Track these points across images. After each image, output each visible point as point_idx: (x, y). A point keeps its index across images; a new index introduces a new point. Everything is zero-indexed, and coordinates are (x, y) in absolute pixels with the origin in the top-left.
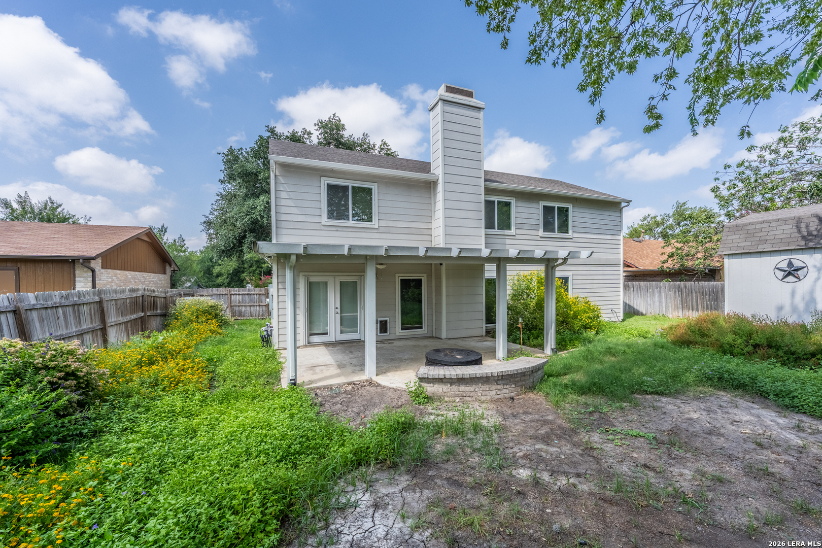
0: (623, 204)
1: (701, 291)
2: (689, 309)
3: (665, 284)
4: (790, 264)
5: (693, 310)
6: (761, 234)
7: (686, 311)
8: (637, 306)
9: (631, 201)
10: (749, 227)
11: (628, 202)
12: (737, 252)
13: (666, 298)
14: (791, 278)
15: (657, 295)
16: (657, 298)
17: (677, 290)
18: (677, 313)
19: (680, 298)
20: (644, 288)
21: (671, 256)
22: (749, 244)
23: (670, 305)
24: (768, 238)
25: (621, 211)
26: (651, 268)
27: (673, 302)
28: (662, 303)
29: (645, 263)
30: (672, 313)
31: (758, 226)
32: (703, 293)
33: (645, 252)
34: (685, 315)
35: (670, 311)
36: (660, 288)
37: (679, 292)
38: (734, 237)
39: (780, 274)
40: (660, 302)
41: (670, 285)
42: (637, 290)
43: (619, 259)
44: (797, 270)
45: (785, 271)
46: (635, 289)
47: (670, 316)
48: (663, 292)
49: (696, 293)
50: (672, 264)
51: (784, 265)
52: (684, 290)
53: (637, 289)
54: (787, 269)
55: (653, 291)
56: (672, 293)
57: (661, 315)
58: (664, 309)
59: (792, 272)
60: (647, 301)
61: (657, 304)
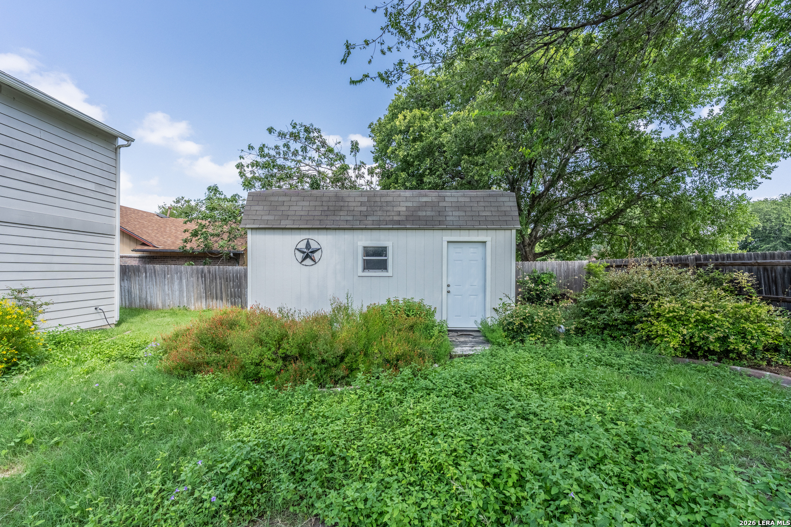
0: (121, 142)
1: (225, 277)
2: (213, 298)
3: (186, 268)
4: (308, 245)
5: (217, 299)
6: (283, 208)
7: (210, 300)
8: (151, 297)
9: (133, 140)
10: (272, 199)
11: (129, 140)
12: (261, 226)
13: (187, 285)
14: (308, 261)
15: (176, 283)
16: (176, 286)
17: (200, 275)
18: (200, 304)
19: (203, 286)
20: (160, 272)
21: (195, 234)
22: (271, 218)
23: (192, 294)
24: (290, 213)
25: (116, 150)
26: (173, 248)
27: (195, 290)
28: (183, 293)
29: (165, 242)
30: (194, 305)
31: (281, 199)
32: (227, 278)
33: (168, 229)
34: (209, 305)
35: (193, 301)
36: (181, 273)
37: (202, 277)
38: (257, 208)
39: (300, 256)
40: (181, 291)
41: (192, 269)
42: (151, 276)
43: (114, 227)
44: (313, 252)
45: (303, 252)
46: (148, 274)
47: (192, 308)
48: (183, 278)
49: (220, 279)
50: (195, 245)
51: (302, 246)
52: (207, 275)
53: (150, 274)
54: (305, 250)
55: (172, 278)
56: (194, 279)
57: (182, 307)
58: (185, 299)
59: (308, 254)
60: (164, 290)
61: (177, 293)
